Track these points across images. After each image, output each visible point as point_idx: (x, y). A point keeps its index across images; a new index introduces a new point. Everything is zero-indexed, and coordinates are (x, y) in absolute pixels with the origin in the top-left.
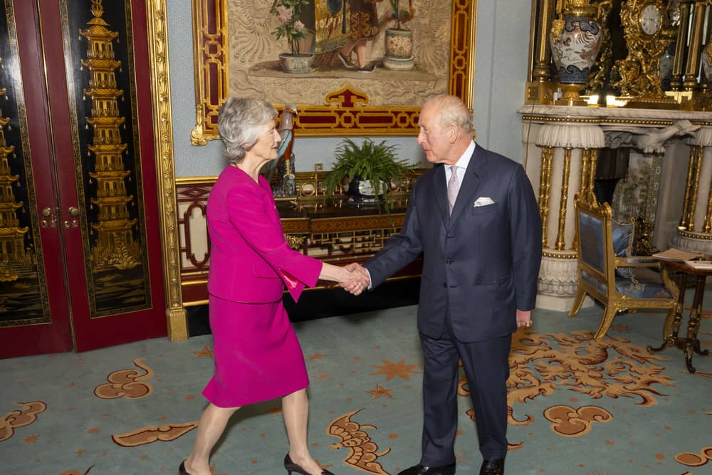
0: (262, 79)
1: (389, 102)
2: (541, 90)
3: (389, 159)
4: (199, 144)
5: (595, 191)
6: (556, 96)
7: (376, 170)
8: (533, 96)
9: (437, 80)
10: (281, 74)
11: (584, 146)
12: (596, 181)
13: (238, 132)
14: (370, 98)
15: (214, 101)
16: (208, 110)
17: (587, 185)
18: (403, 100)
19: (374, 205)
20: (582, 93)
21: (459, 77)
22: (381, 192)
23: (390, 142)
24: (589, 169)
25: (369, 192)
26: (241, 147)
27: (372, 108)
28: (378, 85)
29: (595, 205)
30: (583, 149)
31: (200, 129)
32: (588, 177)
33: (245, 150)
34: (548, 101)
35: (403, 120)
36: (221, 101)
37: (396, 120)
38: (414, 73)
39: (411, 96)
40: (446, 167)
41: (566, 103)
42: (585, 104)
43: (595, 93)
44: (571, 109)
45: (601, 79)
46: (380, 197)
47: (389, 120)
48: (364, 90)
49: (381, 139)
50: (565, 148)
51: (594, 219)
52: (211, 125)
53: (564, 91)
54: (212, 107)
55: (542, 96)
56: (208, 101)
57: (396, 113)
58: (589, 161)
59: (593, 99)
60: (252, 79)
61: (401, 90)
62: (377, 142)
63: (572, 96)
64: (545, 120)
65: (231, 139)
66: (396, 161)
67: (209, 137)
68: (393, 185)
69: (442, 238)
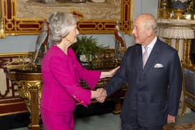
0: (33, 7)
1: (94, 18)
2: (165, 12)
3: (94, 44)
4: (2, 38)
5: (190, 58)
6: (171, 15)
7: (88, 50)
8: (161, 15)
9: (116, 7)
10: (42, 4)
11: (185, 38)
12: (191, 54)
13: (59, 29)
14: (84, 16)
15: (9, 17)
16: (6, 22)
17: (187, 56)
18: (100, 17)
19: (88, 66)
20: (184, 14)
21: (126, 6)
22: (91, 60)
23: (94, 37)
24: (187, 49)
25: (85, 60)
26: (61, 36)
27: (86, 21)
28: (88, 10)
29: (191, 65)
30: (184, 39)
31: (2, 31)
32: (187, 52)
33: (62, 37)
34: (168, 17)
35: (100, 26)
36: (12, 17)
37: (97, 26)
38: (105, 4)
39: (104, 15)
40: (143, 47)
41: (176, 18)
42: (185, 19)
43: (189, 13)
44: (179, 21)
45: (191, 7)
46: (90, 62)
47: (93, 26)
48: (82, 12)
49: (90, 36)
50: (176, 39)
51: (190, 72)
52: (8, 28)
53: (175, 13)
54: (8, 20)
55: (165, 15)
56: (6, 17)
57: (97, 23)
58: (187, 45)
59: (188, 17)
60: (28, 7)
61: (99, 12)
62: (88, 36)
63: (179, 15)
64: (167, 26)
65: (56, 32)
66: (98, 45)
67: (7, 35)
68: (96, 57)
69: (138, 79)
